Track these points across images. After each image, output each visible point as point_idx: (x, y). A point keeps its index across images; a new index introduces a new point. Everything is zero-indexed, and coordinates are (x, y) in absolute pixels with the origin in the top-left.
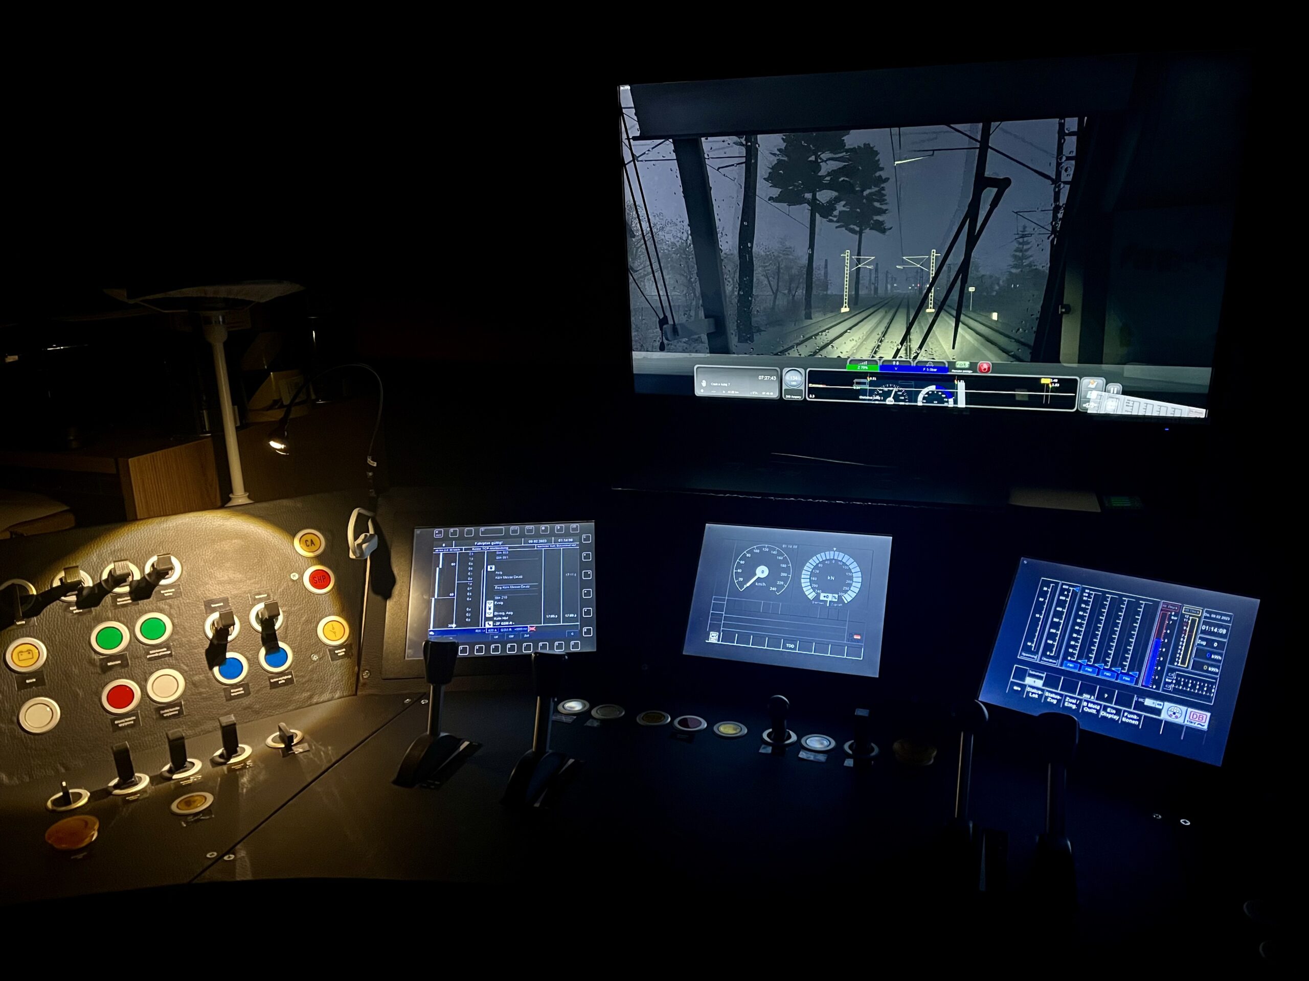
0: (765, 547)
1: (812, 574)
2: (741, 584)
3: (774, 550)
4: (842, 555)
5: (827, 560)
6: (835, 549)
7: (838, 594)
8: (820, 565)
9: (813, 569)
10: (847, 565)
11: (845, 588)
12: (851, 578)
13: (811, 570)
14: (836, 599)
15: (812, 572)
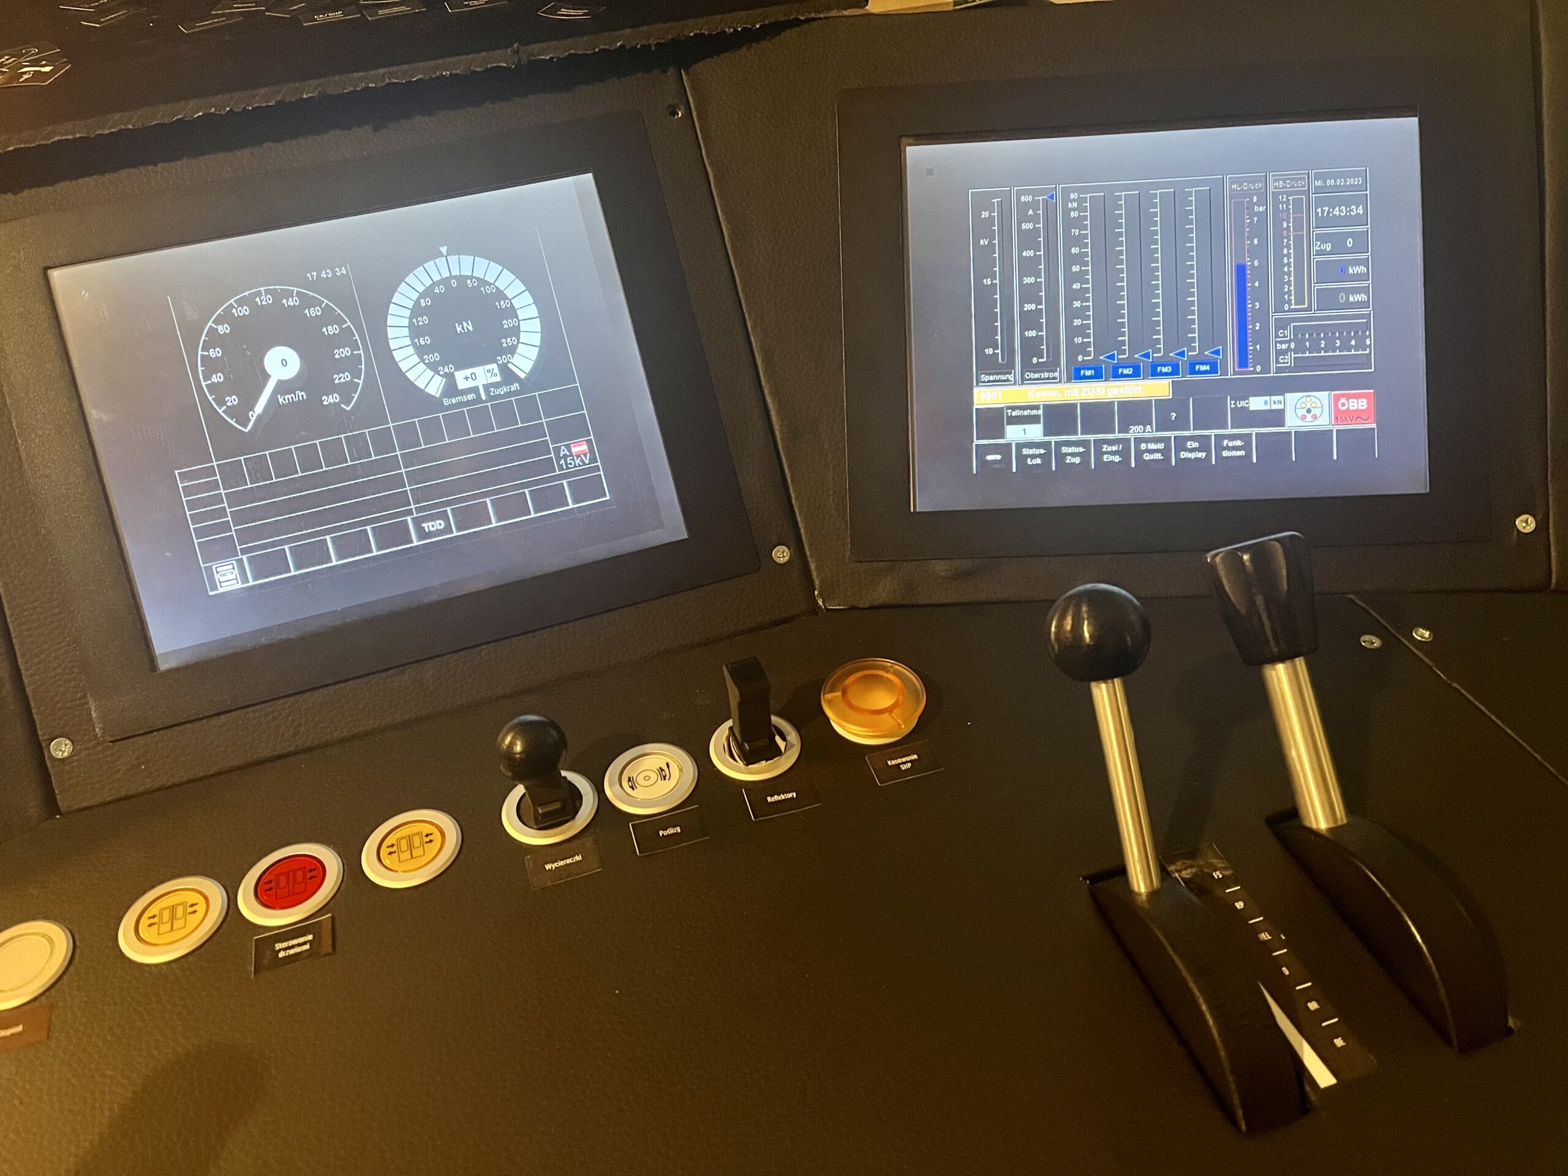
0: (259, 294)
1: (415, 332)
2: (241, 413)
3: (289, 294)
4: (466, 260)
5: (435, 284)
6: (444, 250)
7: (496, 361)
8: (423, 304)
9: (411, 318)
10: (490, 284)
11: (506, 342)
12: (512, 312)
13: (406, 322)
14: (496, 375)
15: (411, 326)
